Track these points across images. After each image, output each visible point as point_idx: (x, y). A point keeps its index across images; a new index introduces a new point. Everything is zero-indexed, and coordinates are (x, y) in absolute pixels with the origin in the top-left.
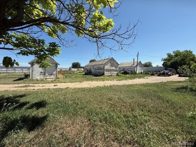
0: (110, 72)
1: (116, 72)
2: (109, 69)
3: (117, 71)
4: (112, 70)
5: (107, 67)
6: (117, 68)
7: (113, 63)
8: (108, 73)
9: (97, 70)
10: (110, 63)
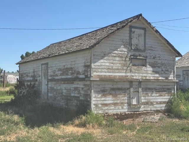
0: (124, 98)
1: (166, 98)
2: (122, 80)
3: (168, 90)
4: (140, 82)
5: (109, 69)
6: (166, 72)
7: (141, 47)
8: (115, 104)
9: (58, 80)
10: (129, 44)
